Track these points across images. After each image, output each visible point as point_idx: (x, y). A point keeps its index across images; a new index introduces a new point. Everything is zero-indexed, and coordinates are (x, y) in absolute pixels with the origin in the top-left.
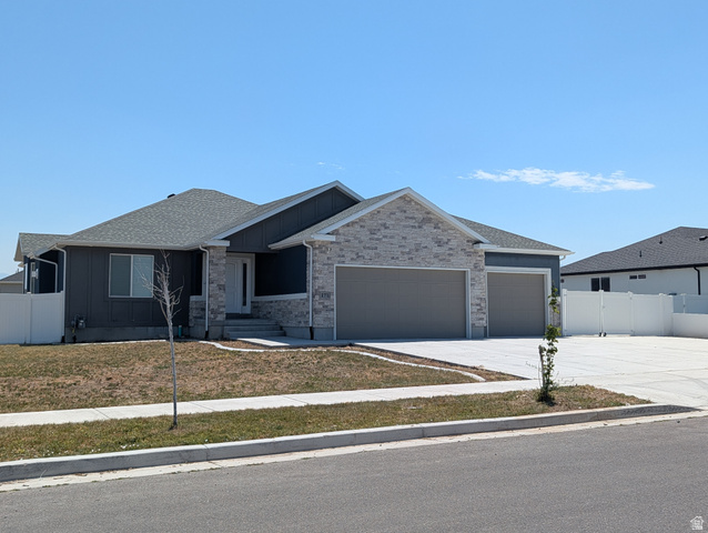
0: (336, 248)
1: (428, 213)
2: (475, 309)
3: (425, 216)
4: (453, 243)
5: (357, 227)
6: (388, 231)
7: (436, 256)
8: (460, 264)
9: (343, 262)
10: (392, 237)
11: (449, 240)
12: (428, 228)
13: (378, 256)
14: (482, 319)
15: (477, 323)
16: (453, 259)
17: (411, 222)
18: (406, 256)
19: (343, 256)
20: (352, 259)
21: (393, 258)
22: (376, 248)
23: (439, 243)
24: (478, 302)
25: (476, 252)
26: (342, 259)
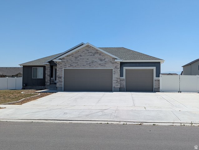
0: (63, 63)
1: (97, 50)
2: (115, 82)
3: (96, 51)
4: (107, 60)
5: (71, 57)
6: (81, 57)
7: (100, 64)
8: (109, 67)
9: (66, 68)
10: (83, 59)
11: (105, 59)
12: (97, 55)
13: (78, 65)
14: (118, 85)
15: (116, 87)
16: (106, 65)
17: (91, 54)
18: (88, 65)
19: (66, 66)
20: (69, 66)
21: (83, 66)
22: (77, 63)
23: (101, 60)
24: (117, 79)
25: (116, 62)
26: (66, 67)
